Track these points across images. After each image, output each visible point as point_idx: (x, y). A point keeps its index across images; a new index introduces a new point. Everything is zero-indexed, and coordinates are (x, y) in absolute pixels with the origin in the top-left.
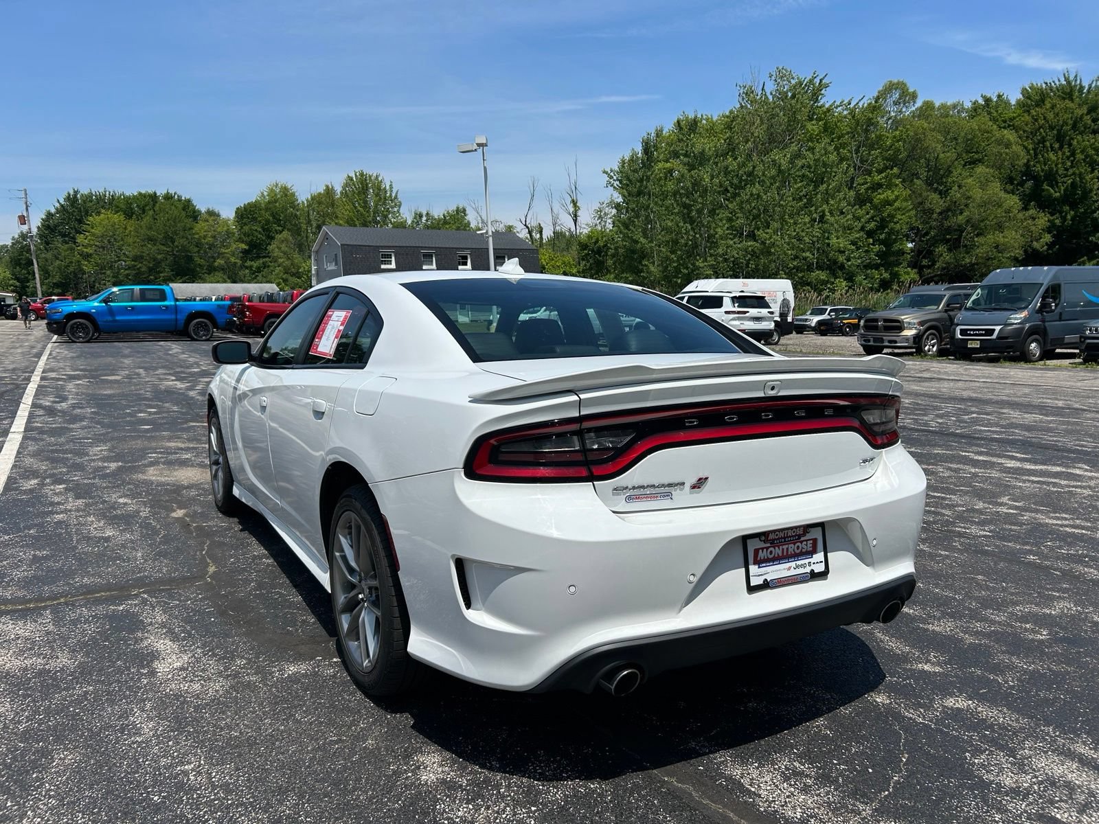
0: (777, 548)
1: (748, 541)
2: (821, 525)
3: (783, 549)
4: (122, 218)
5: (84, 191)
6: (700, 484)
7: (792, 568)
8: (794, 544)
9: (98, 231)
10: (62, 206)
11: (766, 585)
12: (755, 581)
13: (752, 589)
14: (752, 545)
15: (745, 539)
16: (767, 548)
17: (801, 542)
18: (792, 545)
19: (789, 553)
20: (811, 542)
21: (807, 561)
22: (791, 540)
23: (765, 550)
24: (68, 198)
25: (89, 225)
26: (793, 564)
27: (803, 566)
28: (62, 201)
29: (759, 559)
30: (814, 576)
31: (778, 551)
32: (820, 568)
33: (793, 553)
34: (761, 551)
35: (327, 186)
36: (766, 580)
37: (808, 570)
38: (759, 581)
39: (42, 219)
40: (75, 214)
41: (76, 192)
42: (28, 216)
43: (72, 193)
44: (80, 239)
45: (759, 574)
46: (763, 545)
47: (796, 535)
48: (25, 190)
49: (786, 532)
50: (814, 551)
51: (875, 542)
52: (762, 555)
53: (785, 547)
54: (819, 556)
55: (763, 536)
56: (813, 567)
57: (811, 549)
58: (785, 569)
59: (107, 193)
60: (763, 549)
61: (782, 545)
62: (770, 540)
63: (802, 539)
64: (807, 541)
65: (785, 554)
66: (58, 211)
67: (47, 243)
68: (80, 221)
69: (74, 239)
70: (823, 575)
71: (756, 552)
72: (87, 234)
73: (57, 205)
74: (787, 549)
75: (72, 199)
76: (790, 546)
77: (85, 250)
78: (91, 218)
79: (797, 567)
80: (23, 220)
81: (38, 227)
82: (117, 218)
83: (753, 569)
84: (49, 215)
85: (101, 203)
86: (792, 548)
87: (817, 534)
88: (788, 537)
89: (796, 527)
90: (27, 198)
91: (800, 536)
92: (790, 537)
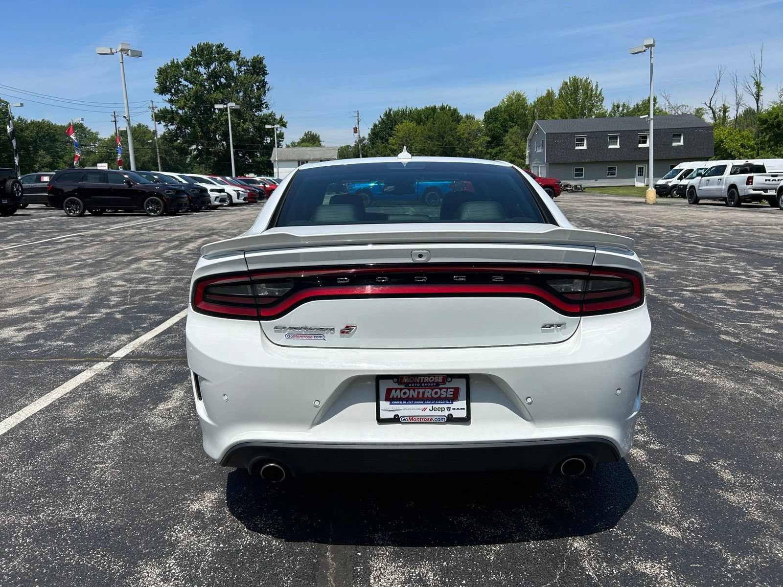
0: (411, 390)
1: (381, 382)
2: (466, 377)
3: (419, 393)
4: (415, 124)
5: (395, 109)
6: (347, 330)
7: (428, 410)
8: (432, 389)
9: (400, 134)
10: (382, 119)
11: (396, 420)
12: (383, 415)
13: (381, 421)
14: (384, 386)
15: (379, 378)
16: (401, 389)
17: (441, 389)
18: (430, 391)
19: (426, 396)
20: (453, 390)
21: (445, 406)
22: (430, 386)
23: (399, 390)
24: (386, 114)
25: (396, 130)
26: (429, 406)
27: (442, 410)
28: (382, 117)
29: (391, 397)
30: (451, 420)
31: (413, 393)
32: (463, 414)
33: (430, 396)
34: (394, 391)
35: (548, 91)
36: (398, 415)
37: (446, 413)
38: (391, 415)
39: (371, 129)
40: (389, 124)
41: (390, 110)
42: (359, 128)
43: (388, 111)
44: (391, 140)
45: (388, 409)
46: (396, 386)
47: (434, 382)
48: (358, 111)
49: (422, 378)
50: (455, 398)
51: (529, 400)
52: (394, 394)
53: (421, 391)
54: (462, 404)
55: (398, 378)
56: (452, 412)
57: (452, 396)
58: (419, 409)
59: (408, 109)
60: (396, 389)
61: (418, 389)
62: (404, 383)
63: (441, 386)
64: (447, 388)
65: (421, 396)
66: (380, 123)
67: (373, 144)
68: (392, 129)
69: (387, 140)
70: (466, 420)
71: (389, 391)
72: (394, 136)
73: (380, 119)
74: (424, 393)
75: (388, 115)
76: (427, 390)
77: (393, 147)
78: (397, 126)
79: (434, 409)
80: (356, 130)
81: (369, 134)
82: (412, 125)
83: (384, 404)
84: (375, 126)
85: (404, 116)
86: (428, 393)
87: (461, 384)
88: (425, 383)
89: (434, 375)
90: (358, 116)
91: (438, 384)
92: (426, 382)
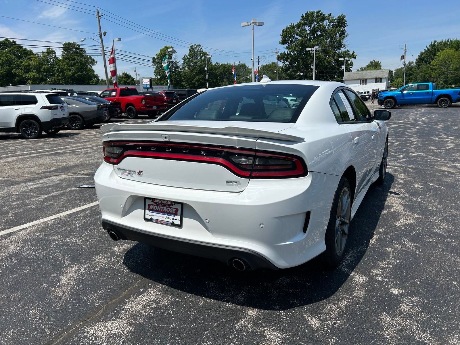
0: (158, 206)
1: (147, 200)
2: (182, 204)
3: (161, 208)
4: (454, 50)
5: (439, 40)
6: (140, 173)
7: (164, 218)
8: (167, 208)
9: (440, 58)
10: (428, 49)
11: (151, 220)
12: (147, 217)
13: (146, 220)
14: (148, 202)
15: (146, 198)
16: (154, 205)
17: (170, 208)
18: (166, 208)
19: (164, 211)
20: (175, 209)
21: (172, 217)
22: (166, 206)
23: (153, 206)
24: (431, 45)
25: (437, 56)
26: (165, 216)
27: (170, 219)
28: (428, 47)
29: (150, 208)
30: (173, 224)
31: (159, 208)
32: (178, 223)
33: (165, 211)
34: (151, 205)
36: (152, 218)
37: (171, 221)
38: (149, 217)
39: (419, 56)
40: (433, 51)
41: (435, 42)
42: (405, 56)
43: (433, 42)
44: (433, 62)
45: (149, 214)
46: (152, 203)
47: (167, 204)
48: (406, 45)
49: (162, 201)
50: (175, 214)
51: (207, 221)
52: (151, 207)
53: (162, 207)
54: (178, 217)
55: (153, 200)
56: (174, 221)
57: (175, 213)
58: (161, 217)
59: (450, 40)
60: (152, 205)
61: (161, 206)
62: (155, 202)
63: (171, 207)
64: (173, 208)
65: (162, 210)
66: (426, 51)
67: (419, 66)
68: (435, 55)
69: (430, 63)
70: (180, 226)
71: (149, 205)
72: (436, 60)
73: (426, 49)
74: (163, 209)
75: (433, 45)
76: (165, 208)
77: (434, 67)
78: (439, 53)
79: (167, 218)
80: (403, 57)
81: (416, 59)
82: (450, 51)
83: (147, 212)
84: (422, 53)
85: (446, 45)
86: (165, 209)
87: (179, 207)
88: (163, 204)
89: (168, 201)
90: (405, 48)
91: (169, 205)
92: (164, 204)
